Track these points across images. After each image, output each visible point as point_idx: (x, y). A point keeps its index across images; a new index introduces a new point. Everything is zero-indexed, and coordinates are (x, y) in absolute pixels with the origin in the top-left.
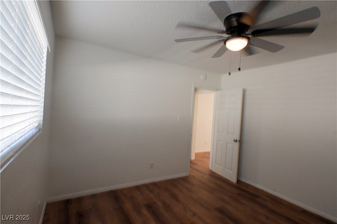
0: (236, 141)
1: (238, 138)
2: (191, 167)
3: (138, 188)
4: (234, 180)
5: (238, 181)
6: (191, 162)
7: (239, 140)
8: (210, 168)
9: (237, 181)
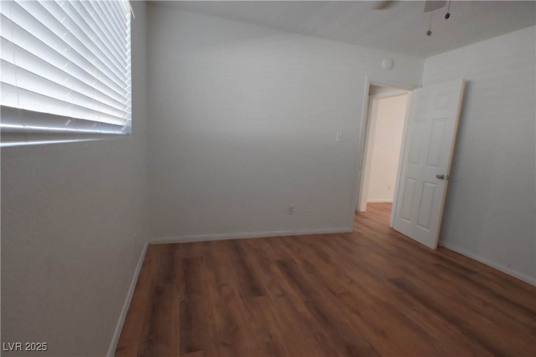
0: (442, 178)
1: (445, 172)
2: (356, 220)
3: (269, 240)
4: (432, 245)
5: (440, 247)
6: (357, 213)
7: (447, 176)
8: (391, 226)
9: (438, 246)
